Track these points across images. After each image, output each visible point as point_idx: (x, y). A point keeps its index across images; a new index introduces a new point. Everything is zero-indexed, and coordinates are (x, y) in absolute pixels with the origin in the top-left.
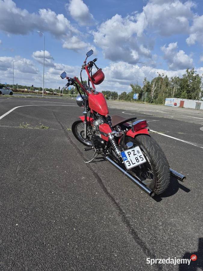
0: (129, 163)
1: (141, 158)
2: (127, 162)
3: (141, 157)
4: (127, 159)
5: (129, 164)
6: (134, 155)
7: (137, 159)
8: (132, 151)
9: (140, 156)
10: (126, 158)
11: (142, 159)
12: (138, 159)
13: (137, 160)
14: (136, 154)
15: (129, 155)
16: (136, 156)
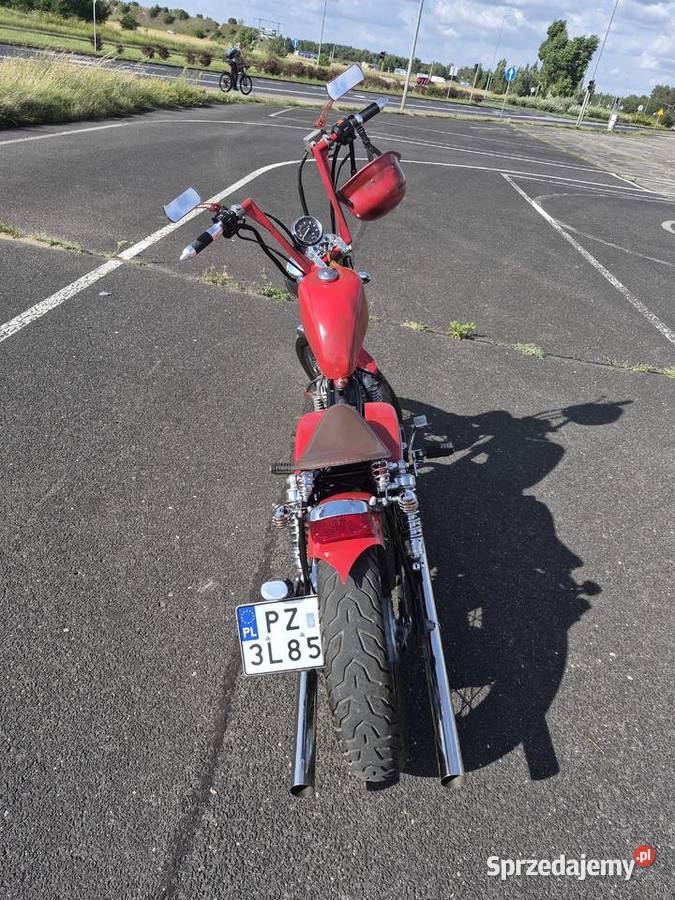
0: (259, 654)
1: (310, 646)
2: (251, 648)
3: (312, 642)
4: (257, 638)
5: (257, 660)
6: (289, 628)
7: (293, 648)
8: (286, 611)
9: (309, 640)
10: (256, 631)
11: (314, 651)
12: (297, 649)
13: (292, 650)
14: (298, 628)
15: (269, 622)
16: (294, 634)
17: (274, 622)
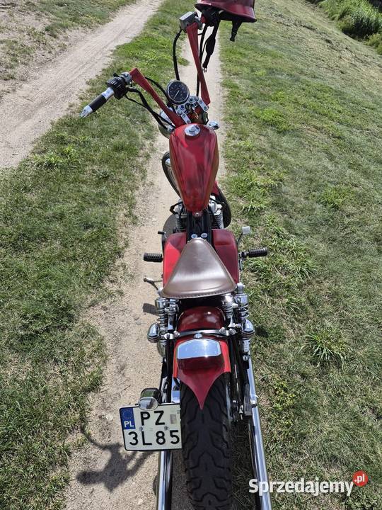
0: (135, 438)
1: (172, 436)
2: (130, 434)
3: (174, 434)
4: (134, 428)
5: (134, 442)
6: (157, 423)
7: (160, 437)
8: (156, 412)
9: (171, 432)
10: (133, 423)
11: (175, 440)
12: (163, 437)
14: (164, 424)
15: (143, 419)
16: (161, 428)
17: (146, 418)
